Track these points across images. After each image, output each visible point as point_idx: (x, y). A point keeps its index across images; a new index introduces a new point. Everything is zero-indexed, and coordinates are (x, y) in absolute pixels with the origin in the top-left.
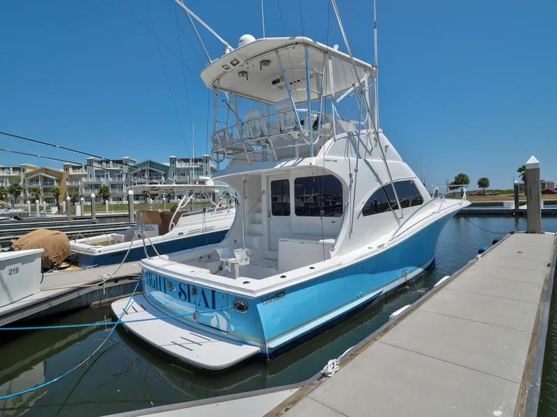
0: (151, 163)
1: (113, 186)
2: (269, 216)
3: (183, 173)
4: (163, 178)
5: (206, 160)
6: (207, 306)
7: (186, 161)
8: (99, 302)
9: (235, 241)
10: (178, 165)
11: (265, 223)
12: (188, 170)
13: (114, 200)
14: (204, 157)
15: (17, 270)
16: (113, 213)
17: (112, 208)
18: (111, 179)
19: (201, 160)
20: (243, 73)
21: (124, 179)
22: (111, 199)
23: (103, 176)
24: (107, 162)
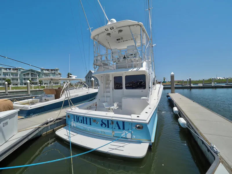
0: (32, 71)
1: (13, 79)
2: (113, 90)
3: (46, 75)
4: (38, 76)
5: (57, 70)
6: (119, 128)
7: (48, 70)
8: (46, 133)
9: (99, 100)
10: (44, 72)
11: (111, 92)
12: (49, 73)
13: (13, 85)
14: (56, 69)
15: (7, 123)
16: (15, 90)
17: (13, 88)
18: (11, 76)
19: (54, 70)
20: (109, 34)
21: (18, 76)
22: (12, 85)
23: (7, 75)
24: (10, 69)
